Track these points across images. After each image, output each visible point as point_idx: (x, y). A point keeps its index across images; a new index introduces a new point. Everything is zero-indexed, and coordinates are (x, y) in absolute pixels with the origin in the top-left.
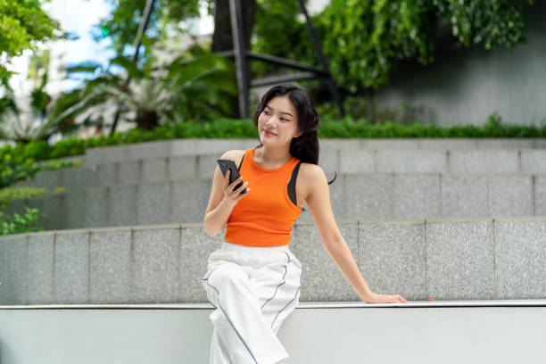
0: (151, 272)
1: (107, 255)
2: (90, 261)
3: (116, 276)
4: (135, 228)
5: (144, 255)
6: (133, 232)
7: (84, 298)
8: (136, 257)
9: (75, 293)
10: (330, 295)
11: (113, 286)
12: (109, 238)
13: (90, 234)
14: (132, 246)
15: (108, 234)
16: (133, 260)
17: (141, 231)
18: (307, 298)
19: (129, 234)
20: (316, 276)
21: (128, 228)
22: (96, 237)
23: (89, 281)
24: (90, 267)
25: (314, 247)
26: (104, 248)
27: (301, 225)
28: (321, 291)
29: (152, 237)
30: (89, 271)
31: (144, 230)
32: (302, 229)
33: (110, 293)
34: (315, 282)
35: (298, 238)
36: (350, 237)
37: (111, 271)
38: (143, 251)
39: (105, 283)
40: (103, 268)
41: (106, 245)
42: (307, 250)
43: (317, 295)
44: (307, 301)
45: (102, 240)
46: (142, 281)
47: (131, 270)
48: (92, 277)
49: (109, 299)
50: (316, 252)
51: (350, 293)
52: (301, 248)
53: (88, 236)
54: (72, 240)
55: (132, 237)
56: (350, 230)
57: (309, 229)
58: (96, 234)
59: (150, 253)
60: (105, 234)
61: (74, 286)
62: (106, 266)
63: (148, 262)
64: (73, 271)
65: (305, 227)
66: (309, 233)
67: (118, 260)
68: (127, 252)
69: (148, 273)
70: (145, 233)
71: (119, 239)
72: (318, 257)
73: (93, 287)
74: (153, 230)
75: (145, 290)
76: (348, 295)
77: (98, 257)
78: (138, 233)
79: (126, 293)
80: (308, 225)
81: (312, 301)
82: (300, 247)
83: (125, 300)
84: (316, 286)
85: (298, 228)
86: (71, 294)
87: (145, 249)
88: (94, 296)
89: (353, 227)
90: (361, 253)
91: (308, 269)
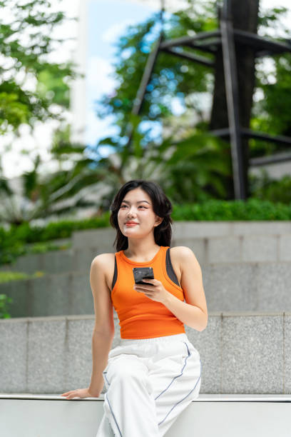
0: (84, 362)
1: (43, 345)
2: (28, 350)
3: (52, 365)
4: (69, 317)
5: (78, 345)
6: (68, 321)
7: (22, 387)
8: (70, 347)
9: (15, 383)
10: (256, 387)
11: (49, 376)
12: (46, 328)
13: (29, 323)
14: (67, 336)
15: (45, 324)
16: (67, 350)
17: (75, 320)
18: (233, 390)
19: (64, 324)
20: (242, 369)
21: (63, 318)
22: (34, 326)
23: (27, 371)
24: (28, 356)
25: (240, 339)
26: (41, 337)
27: (227, 317)
28: (247, 384)
29: (85, 328)
30: (27, 360)
31: (78, 320)
32: (229, 321)
33: (46, 383)
34: (241, 374)
35: (225, 329)
36: (276, 329)
37: (48, 360)
38: (76, 341)
39: (41, 372)
40: (40, 357)
41: (42, 335)
42: (234, 341)
43: (242, 388)
44: (233, 393)
45: (39, 330)
46: (75, 371)
47: (65, 360)
48: (29, 366)
49: (46, 388)
50: (242, 344)
51: (275, 385)
52: (228, 340)
53: (26, 325)
54: (12, 330)
55: (67, 327)
56: (276, 322)
57: (236, 320)
58: (34, 324)
59: (83, 343)
60: (42, 323)
61: (14, 375)
62: (43, 356)
63: (81, 352)
64: (13, 360)
65: (231, 319)
66: (235, 324)
67: (54, 350)
68: (62, 342)
69: (81, 363)
70: (79, 323)
71: (55, 329)
72: (244, 349)
73: (31, 377)
74: (86, 320)
75: (79, 380)
76: (273, 387)
77: (35, 346)
78: (72, 323)
79: (60, 382)
80: (235, 317)
81: (238, 393)
82: (226, 338)
83: (61, 389)
84: (241, 378)
85: (225, 319)
86: (11, 383)
87: (78, 339)
88: (31, 386)
89: (279, 319)
90: (286, 345)
91: (234, 361)
